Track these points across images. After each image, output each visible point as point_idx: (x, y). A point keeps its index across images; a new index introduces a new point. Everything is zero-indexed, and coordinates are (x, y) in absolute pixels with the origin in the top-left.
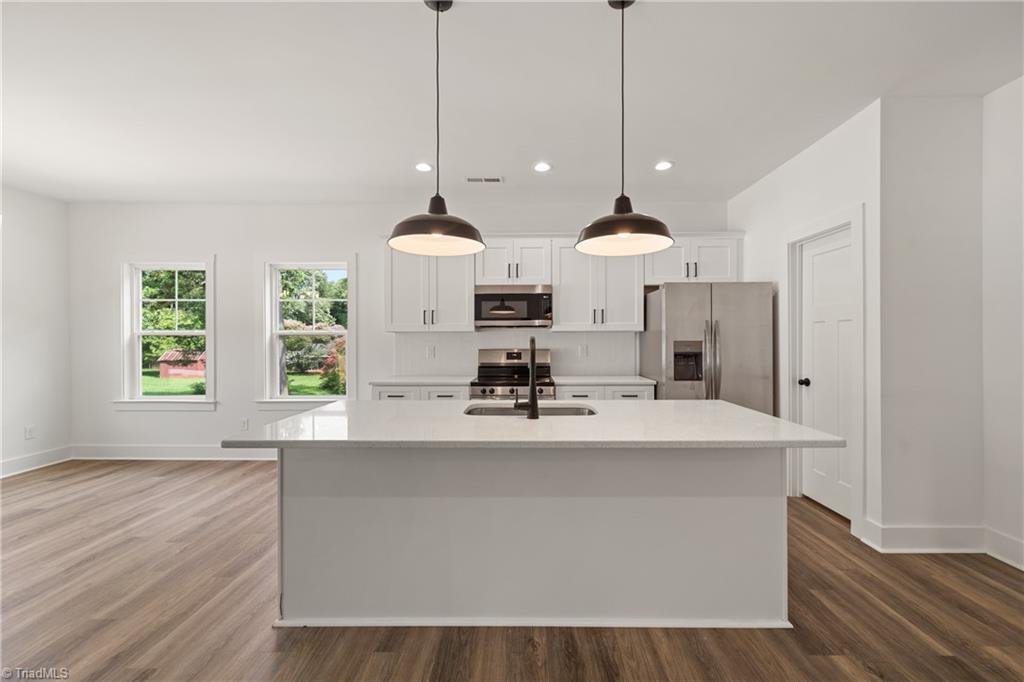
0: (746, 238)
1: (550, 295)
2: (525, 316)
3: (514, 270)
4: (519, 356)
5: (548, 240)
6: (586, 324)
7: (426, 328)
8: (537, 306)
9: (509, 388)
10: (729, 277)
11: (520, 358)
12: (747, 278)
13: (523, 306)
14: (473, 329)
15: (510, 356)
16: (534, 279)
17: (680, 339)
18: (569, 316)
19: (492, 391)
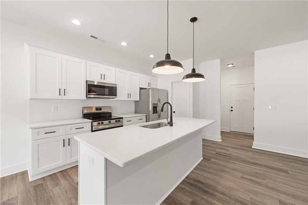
0: (158, 79)
1: (116, 87)
2: (108, 94)
3: (103, 76)
4: (100, 109)
5: (115, 68)
6: (126, 98)
7: (60, 97)
8: (112, 91)
9: (108, 121)
10: (155, 87)
11: (101, 110)
12: (158, 88)
13: (107, 91)
14: (85, 98)
15: (97, 109)
16: (109, 81)
17: (154, 103)
18: (121, 95)
19: (102, 123)
